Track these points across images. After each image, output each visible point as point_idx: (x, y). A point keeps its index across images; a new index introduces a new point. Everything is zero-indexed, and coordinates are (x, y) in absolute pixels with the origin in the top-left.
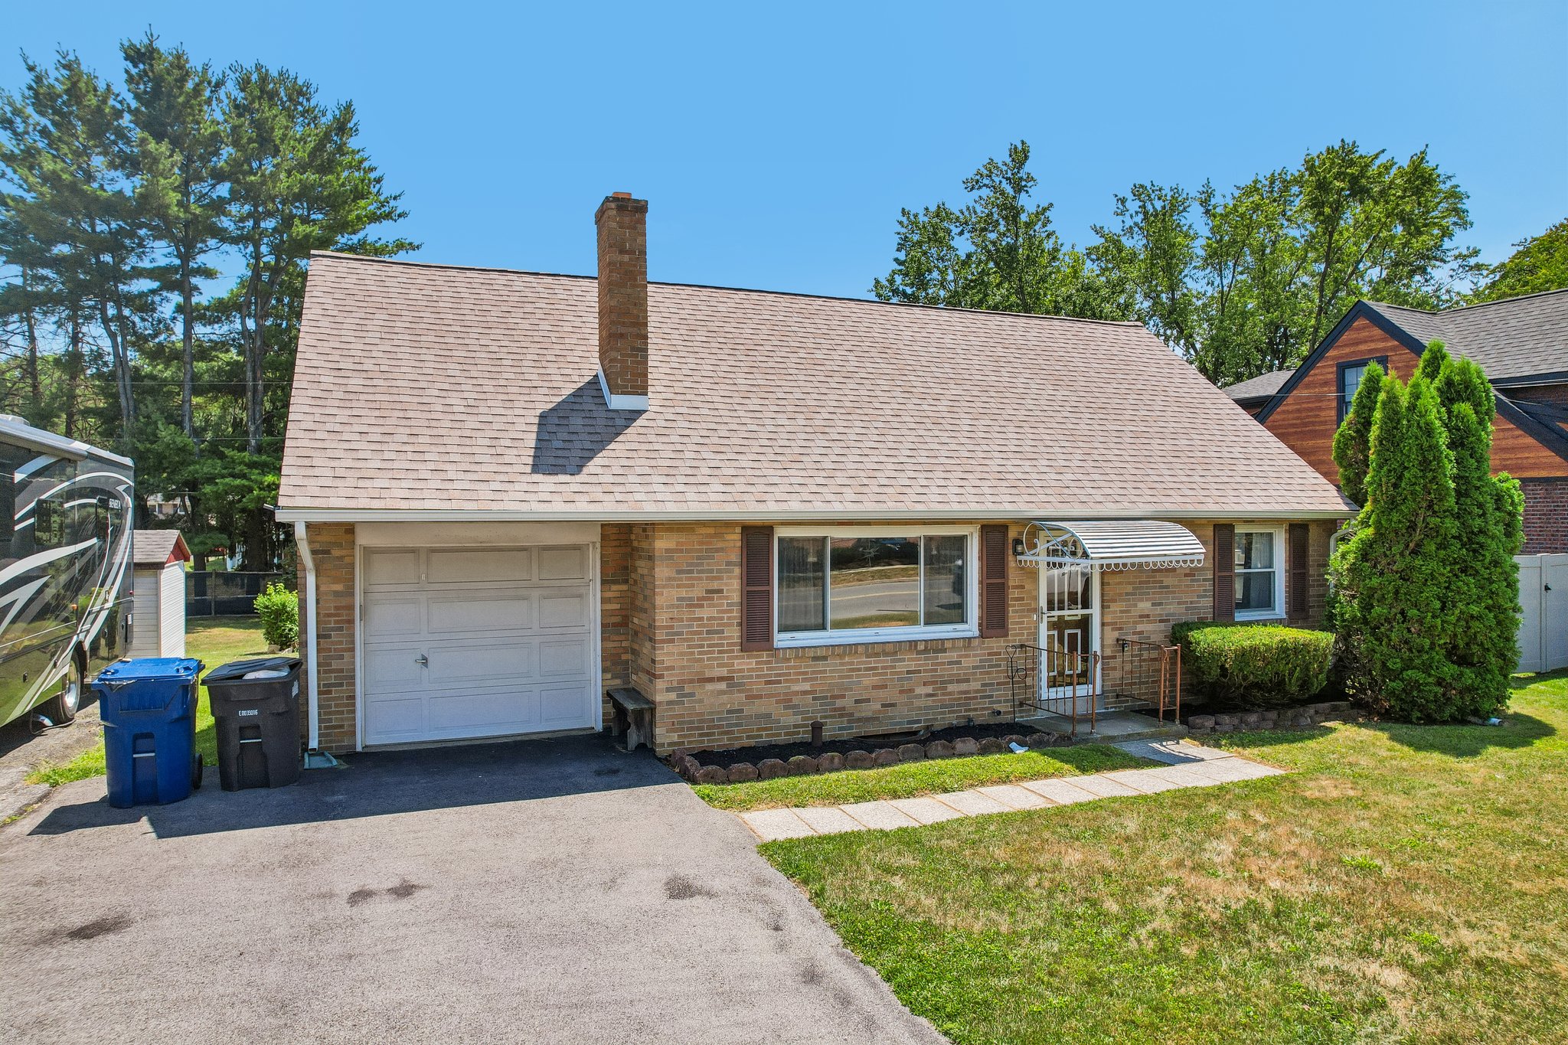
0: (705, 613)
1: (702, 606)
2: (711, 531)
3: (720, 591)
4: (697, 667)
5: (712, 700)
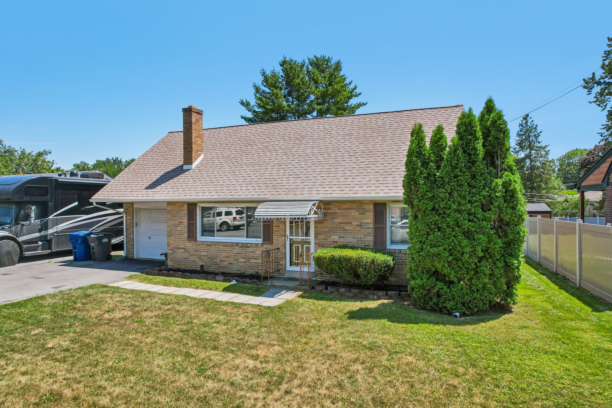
0: (179, 228)
1: (178, 226)
2: (180, 204)
3: (182, 222)
4: (177, 244)
5: (181, 254)
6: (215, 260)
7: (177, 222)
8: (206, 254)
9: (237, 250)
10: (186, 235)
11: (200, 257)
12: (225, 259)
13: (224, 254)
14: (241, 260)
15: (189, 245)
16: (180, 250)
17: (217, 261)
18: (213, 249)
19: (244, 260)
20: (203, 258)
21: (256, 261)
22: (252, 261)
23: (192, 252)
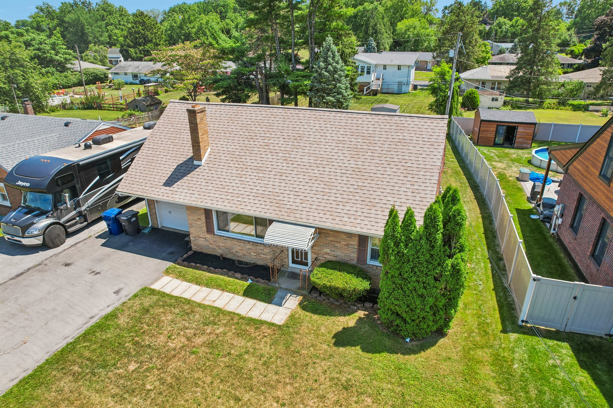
0: (198, 223)
1: (197, 221)
3: (201, 219)
4: (198, 234)
5: (201, 242)
6: (231, 251)
7: (196, 218)
8: (223, 245)
9: (248, 246)
10: (205, 229)
11: (219, 247)
12: (240, 251)
13: (238, 248)
14: (252, 254)
15: (208, 236)
16: (201, 239)
17: (233, 251)
18: (229, 243)
19: (255, 254)
20: (221, 247)
21: (265, 256)
22: (261, 255)
23: (212, 242)
